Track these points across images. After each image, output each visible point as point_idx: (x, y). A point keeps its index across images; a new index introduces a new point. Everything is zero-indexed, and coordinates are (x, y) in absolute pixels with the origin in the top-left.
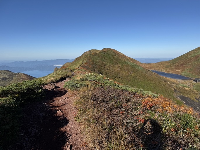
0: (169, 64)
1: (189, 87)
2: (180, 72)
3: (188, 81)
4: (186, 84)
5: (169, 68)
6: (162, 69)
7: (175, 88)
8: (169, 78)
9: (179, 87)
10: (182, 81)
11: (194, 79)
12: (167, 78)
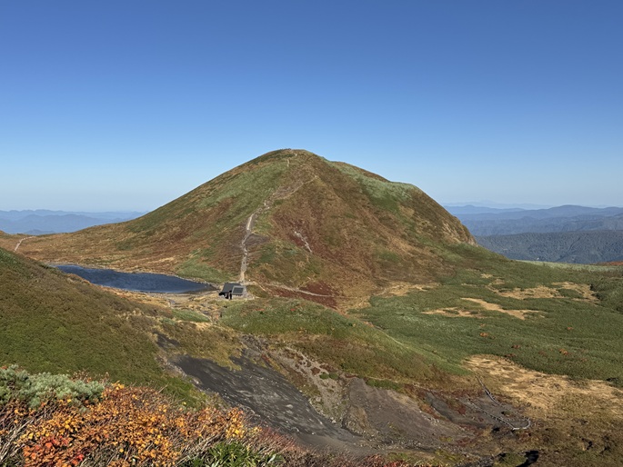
0: (131, 235)
1: (208, 321)
2: (173, 264)
3: (203, 297)
4: (198, 308)
5: (131, 253)
6: (104, 258)
7: (161, 330)
8: (132, 295)
9: (176, 325)
10: (182, 299)
11: (221, 287)
12: (128, 294)
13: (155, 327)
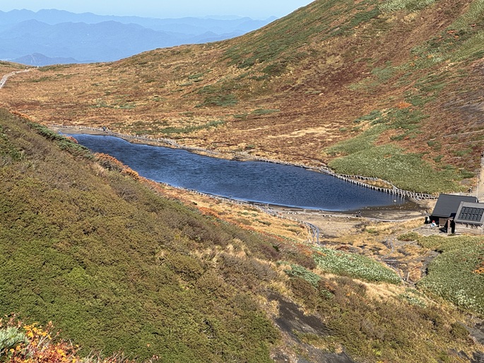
0: (234, 72)
1: (395, 282)
2: (324, 144)
3: (388, 224)
4: (376, 250)
5: (231, 113)
6: (174, 122)
7: (287, 293)
8: (231, 209)
9: (321, 284)
10: (340, 225)
11: (432, 204)
12: (221, 208)
13: (274, 284)
